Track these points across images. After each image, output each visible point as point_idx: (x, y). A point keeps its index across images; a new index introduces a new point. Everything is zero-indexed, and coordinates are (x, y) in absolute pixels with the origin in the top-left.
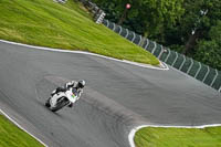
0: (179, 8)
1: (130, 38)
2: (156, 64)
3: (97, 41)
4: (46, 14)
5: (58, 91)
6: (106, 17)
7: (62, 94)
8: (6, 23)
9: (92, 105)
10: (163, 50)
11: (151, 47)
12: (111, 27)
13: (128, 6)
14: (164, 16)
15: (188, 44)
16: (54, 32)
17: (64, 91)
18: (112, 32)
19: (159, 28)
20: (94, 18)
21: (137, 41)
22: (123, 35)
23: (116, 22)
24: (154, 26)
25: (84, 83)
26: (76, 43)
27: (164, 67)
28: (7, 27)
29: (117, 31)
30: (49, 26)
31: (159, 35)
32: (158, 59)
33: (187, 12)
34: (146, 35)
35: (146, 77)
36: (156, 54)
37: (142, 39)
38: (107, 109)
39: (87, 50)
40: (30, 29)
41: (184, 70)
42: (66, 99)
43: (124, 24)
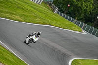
0: (91, 7)
1: (69, 20)
2: (81, 31)
3: (55, 21)
4: (32, 9)
5: (29, 36)
6: (59, 10)
7: (31, 37)
9: (52, 49)
10: (84, 25)
11: (79, 23)
12: (61, 15)
13: (69, 5)
14: (84, 10)
15: (95, 23)
16: (36, 17)
17: (32, 36)
18: (61, 17)
19: (82, 16)
20: (54, 11)
21: (72, 21)
22: (66, 18)
23: (63, 12)
24: (80, 14)
25: (40, 33)
26: (46, 22)
27: (84, 32)
29: (64, 17)
30: (33, 14)
31: (82, 18)
32: (82, 29)
33: (95, 9)
34: (77, 18)
35: (76, 37)
36: (81, 27)
37: (75, 20)
38: (59, 51)
39: (50, 25)
40: (25, 15)
41: (93, 34)
42: (33, 39)
43: (66, 13)
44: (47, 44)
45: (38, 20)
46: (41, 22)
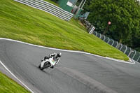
1: (110, 43)
2: (127, 60)
4: (57, 28)
6: (95, 30)
7: (47, 60)
8: (32, 33)
10: (132, 51)
11: (124, 49)
12: (99, 36)
13: (110, 23)
14: (132, 29)
17: (48, 58)
18: (99, 39)
19: (129, 37)
20: (88, 30)
21: (115, 45)
22: (106, 41)
23: (102, 33)
24: (126, 35)
26: (76, 46)
27: (132, 62)
28: (33, 35)
29: (103, 39)
31: (129, 41)
32: (128, 57)
34: (121, 41)
35: (120, 68)
36: (127, 54)
37: (118, 44)
38: (96, 88)
40: (47, 37)
42: (49, 63)
43: (106, 34)
44: (79, 78)
45: (66, 43)
46: (70, 46)
